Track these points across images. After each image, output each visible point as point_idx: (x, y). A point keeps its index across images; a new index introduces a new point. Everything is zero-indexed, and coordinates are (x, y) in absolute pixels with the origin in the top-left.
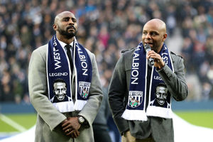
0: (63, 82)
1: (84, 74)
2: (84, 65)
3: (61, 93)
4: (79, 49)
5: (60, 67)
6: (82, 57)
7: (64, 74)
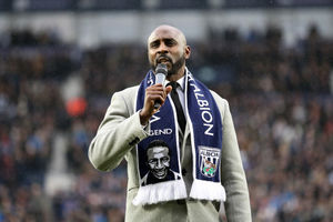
0: (163, 145)
1: (207, 133)
2: (207, 117)
3: (160, 166)
4: (197, 89)
5: (157, 119)
6: (203, 104)
7: (165, 132)
